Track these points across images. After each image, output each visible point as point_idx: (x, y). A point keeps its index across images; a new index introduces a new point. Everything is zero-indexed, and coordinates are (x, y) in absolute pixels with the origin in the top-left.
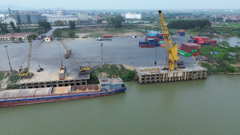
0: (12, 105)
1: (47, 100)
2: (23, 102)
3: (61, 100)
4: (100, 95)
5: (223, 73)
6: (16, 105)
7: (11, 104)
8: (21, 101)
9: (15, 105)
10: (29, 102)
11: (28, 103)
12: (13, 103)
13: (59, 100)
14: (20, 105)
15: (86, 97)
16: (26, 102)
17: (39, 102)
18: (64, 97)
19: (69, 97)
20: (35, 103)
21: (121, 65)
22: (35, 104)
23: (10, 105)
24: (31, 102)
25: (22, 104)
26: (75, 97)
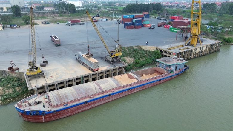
0: (75, 112)
1: (119, 95)
2: (91, 104)
3: (133, 92)
4: (170, 78)
5: (223, 44)
6: (82, 110)
7: (75, 110)
8: (88, 103)
9: (80, 111)
10: (98, 102)
11: (96, 105)
12: (78, 109)
13: (131, 92)
14: (86, 110)
15: (157, 83)
16: (95, 103)
17: (109, 100)
18: (137, 88)
19: (142, 86)
20: (105, 101)
21: (138, 46)
22: (105, 103)
23: (73, 113)
24: (100, 101)
25: (90, 107)
26: (148, 85)
